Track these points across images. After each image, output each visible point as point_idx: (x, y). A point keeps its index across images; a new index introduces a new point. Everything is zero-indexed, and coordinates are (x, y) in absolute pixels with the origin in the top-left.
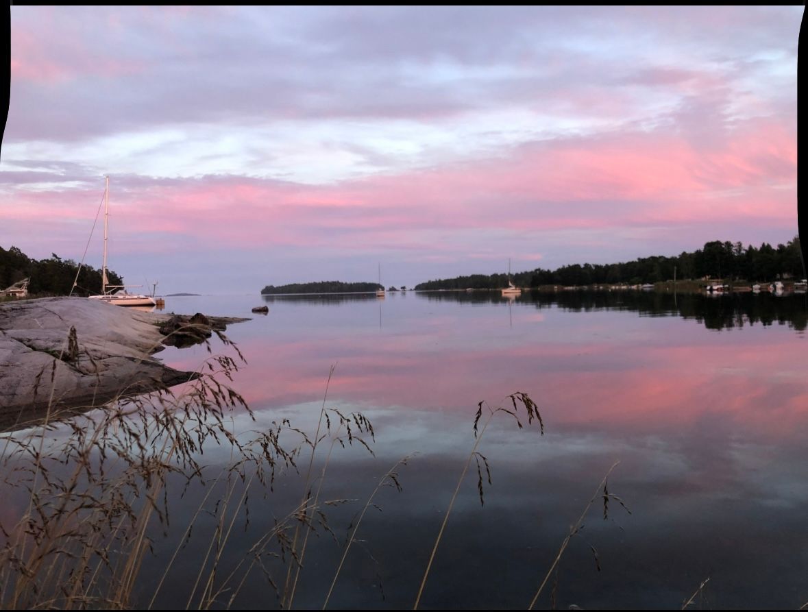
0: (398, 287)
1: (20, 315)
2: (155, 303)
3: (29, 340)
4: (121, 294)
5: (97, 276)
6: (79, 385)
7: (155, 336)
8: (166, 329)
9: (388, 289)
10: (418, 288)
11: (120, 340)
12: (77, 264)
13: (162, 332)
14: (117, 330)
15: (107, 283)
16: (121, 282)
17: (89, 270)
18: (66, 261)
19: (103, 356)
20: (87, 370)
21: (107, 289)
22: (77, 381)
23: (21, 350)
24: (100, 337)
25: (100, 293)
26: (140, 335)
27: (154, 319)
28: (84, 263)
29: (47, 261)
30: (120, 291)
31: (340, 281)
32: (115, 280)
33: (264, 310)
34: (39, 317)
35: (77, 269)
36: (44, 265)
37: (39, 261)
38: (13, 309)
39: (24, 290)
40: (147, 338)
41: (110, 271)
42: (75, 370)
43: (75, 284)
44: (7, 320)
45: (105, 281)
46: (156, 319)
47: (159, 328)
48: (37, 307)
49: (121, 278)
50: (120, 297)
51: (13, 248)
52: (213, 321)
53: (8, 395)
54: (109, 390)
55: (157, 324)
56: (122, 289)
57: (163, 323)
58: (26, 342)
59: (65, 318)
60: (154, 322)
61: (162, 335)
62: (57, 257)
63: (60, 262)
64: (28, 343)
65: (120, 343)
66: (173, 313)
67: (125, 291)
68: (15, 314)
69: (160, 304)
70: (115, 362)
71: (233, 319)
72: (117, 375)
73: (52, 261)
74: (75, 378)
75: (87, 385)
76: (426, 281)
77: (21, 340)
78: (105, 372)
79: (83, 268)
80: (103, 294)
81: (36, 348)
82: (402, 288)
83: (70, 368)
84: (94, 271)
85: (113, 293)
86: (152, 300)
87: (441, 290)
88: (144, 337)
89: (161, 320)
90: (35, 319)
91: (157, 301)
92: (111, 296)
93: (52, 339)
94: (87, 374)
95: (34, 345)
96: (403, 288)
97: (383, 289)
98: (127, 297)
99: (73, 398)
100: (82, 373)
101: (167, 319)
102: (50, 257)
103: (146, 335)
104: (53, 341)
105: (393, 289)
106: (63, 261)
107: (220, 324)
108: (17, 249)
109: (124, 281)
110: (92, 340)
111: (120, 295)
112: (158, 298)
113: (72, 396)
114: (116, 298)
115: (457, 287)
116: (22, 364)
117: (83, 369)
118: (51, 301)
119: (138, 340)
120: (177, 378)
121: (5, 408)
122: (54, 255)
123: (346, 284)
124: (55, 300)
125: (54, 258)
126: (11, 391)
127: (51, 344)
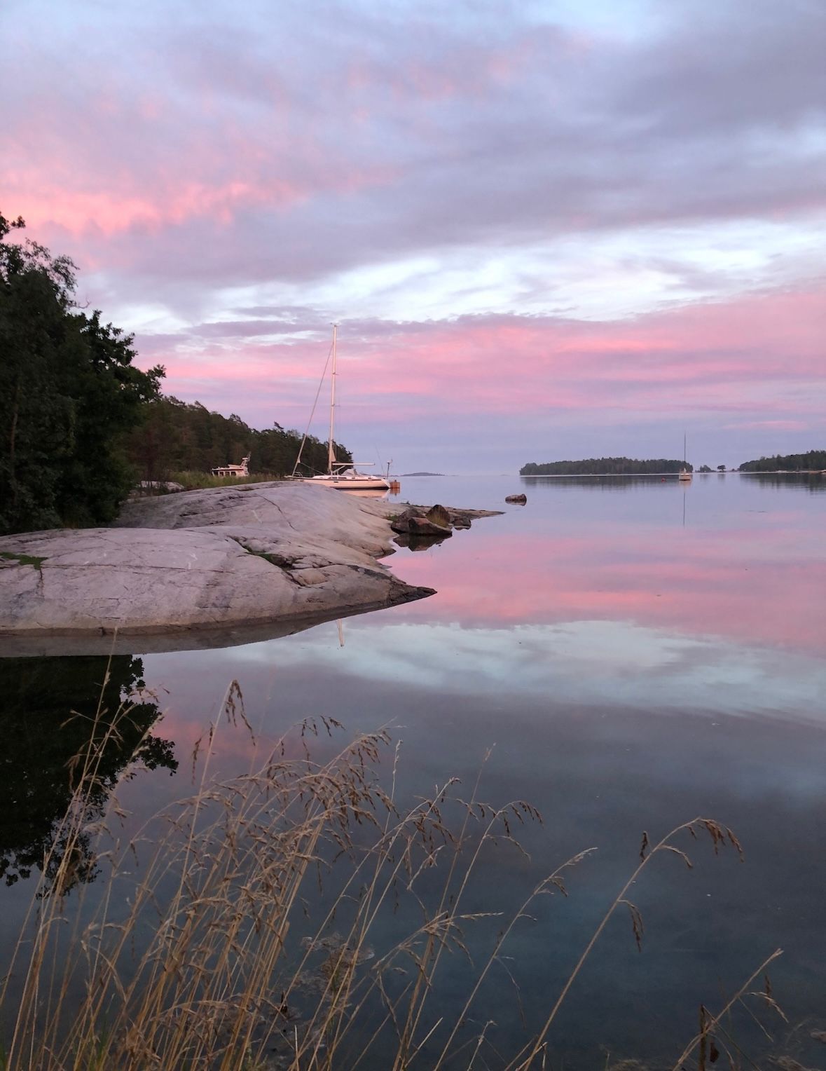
0: (713, 467)
1: (238, 505)
2: (389, 485)
3: (245, 540)
4: (350, 474)
5: (323, 449)
6: (295, 598)
7: (385, 534)
8: (398, 525)
9: (698, 469)
10: (744, 467)
11: (343, 539)
12: (302, 435)
13: (394, 529)
14: (342, 527)
15: (334, 460)
16: (350, 458)
17: (315, 443)
18: (289, 431)
19: (324, 563)
20: (305, 581)
21: (334, 468)
22: (293, 594)
23: (237, 553)
24: (322, 536)
25: (326, 473)
26: (367, 533)
27: (386, 511)
28: (308, 434)
29: (269, 431)
30: (349, 470)
31: (628, 458)
32: (344, 456)
33: (522, 500)
34: (257, 508)
35: (301, 441)
36: (265, 436)
37: (260, 431)
38: (230, 498)
39: (243, 468)
40: (376, 536)
41: (338, 444)
42: (291, 580)
43: (299, 461)
44: (224, 511)
45: (332, 458)
46: (387, 511)
47: (391, 522)
48: (255, 495)
49: (350, 454)
50: (349, 480)
51: (234, 416)
52: (456, 515)
53: (221, 608)
54: (328, 607)
55: (389, 518)
56: (350, 467)
57: (396, 516)
58: (241, 541)
59: (285, 510)
60: (385, 515)
61: (394, 533)
62: (279, 427)
63: (283, 432)
64: (244, 543)
65: (343, 544)
66: (408, 503)
67: (355, 470)
68: (232, 504)
69: (394, 488)
70: (336, 571)
71: (480, 512)
72: (338, 589)
73: (275, 431)
74: (291, 589)
75: (304, 599)
76: (757, 458)
77: (237, 540)
78: (324, 584)
79: (308, 440)
80: (330, 474)
81: (253, 549)
82: (719, 468)
83: (287, 578)
84: (320, 444)
85: (341, 472)
86: (385, 482)
87: (780, 472)
88: (372, 535)
89: (393, 513)
90: (253, 511)
91: (391, 483)
92: (338, 476)
93: (268, 538)
94: (304, 585)
95: (250, 546)
96: (722, 467)
97: (690, 469)
98: (356, 478)
99: (289, 615)
100: (299, 584)
101: (401, 511)
102: (272, 427)
103: (376, 532)
104: (270, 542)
105: (705, 470)
106: (285, 431)
107: (464, 520)
108: (237, 416)
109: (353, 457)
110: (312, 540)
111: (348, 474)
112: (392, 479)
113: (288, 613)
114: (344, 479)
115: (806, 467)
116: (237, 570)
117: (301, 580)
118: (271, 486)
119: (366, 539)
120: (407, 594)
121: (218, 622)
122: (277, 424)
123: (636, 461)
124: (275, 485)
125: (276, 428)
126: (224, 603)
127: (268, 545)
